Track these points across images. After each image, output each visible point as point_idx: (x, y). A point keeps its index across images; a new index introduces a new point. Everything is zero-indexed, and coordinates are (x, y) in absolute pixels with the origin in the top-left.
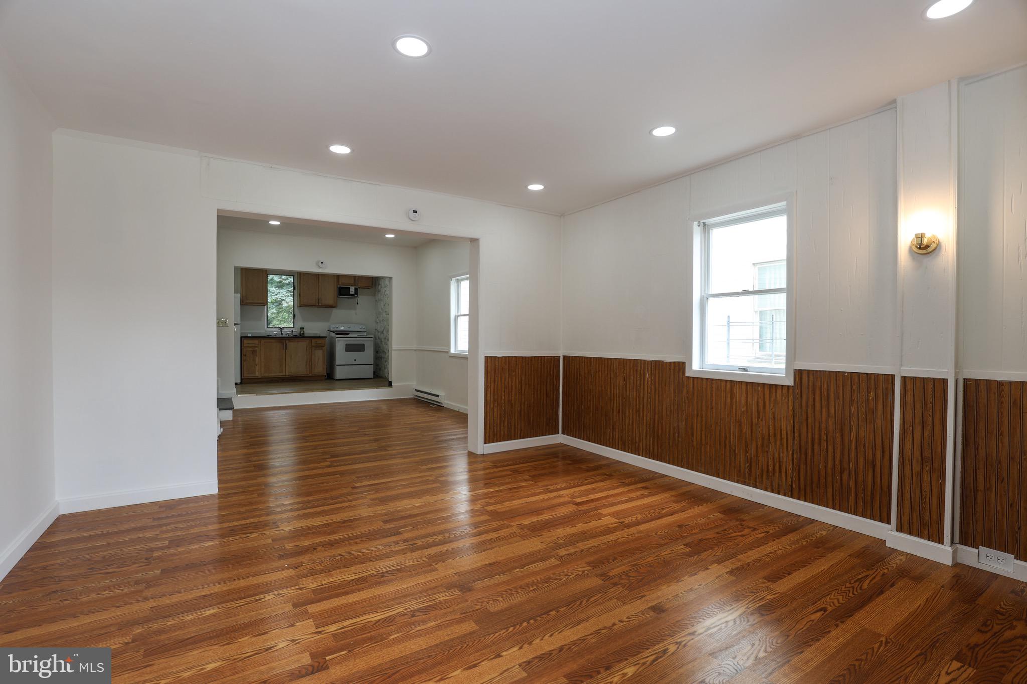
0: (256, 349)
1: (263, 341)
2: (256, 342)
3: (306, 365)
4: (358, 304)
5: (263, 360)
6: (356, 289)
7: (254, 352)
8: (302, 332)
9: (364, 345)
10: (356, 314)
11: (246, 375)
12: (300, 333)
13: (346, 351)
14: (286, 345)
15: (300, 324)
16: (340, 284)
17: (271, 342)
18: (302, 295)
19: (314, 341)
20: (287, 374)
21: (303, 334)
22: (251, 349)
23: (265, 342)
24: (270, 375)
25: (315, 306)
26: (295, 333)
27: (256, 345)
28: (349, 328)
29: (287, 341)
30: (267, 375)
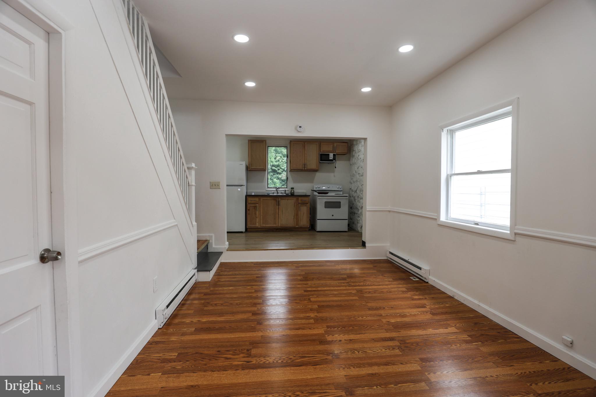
0: (257, 205)
1: (262, 199)
2: (257, 199)
3: (294, 218)
4: (335, 167)
5: (261, 214)
6: (334, 155)
7: (255, 207)
8: (292, 192)
9: (340, 202)
10: (334, 176)
11: (249, 225)
12: (291, 192)
13: (325, 207)
14: (279, 202)
15: (291, 185)
16: (322, 151)
17: (268, 200)
18: (292, 162)
19: (300, 198)
20: (279, 225)
21: (293, 193)
22: (253, 205)
23: (263, 200)
24: (267, 226)
25: (301, 170)
26: (287, 192)
27: (257, 202)
28: (329, 188)
29: (279, 199)
30: (264, 225)
